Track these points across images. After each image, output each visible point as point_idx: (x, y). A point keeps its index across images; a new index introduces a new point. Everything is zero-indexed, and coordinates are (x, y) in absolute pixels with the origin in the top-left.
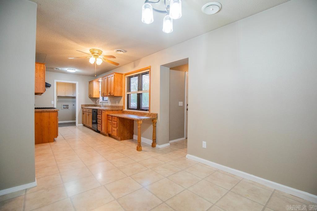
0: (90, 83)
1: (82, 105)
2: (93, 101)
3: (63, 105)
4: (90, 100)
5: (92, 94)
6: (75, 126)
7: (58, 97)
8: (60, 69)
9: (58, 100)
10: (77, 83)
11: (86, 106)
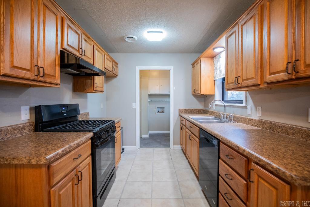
0: (193, 67)
1: (180, 111)
2: (200, 101)
3: (158, 108)
4: (195, 100)
5: (197, 89)
6: (169, 147)
7: (149, 95)
8: (136, 38)
9: (149, 100)
10: (171, 69)
11: (188, 111)
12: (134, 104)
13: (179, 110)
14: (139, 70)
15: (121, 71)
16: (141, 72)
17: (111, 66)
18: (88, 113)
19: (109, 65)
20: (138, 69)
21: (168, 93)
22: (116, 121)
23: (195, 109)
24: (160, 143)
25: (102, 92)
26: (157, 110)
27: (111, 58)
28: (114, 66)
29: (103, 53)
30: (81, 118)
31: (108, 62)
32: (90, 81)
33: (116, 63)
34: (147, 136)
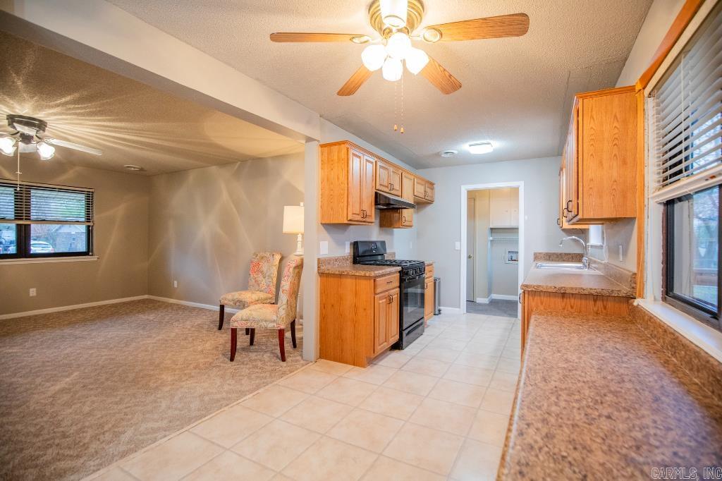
3: (510, 252)
6: (517, 317)
7: (492, 229)
8: (455, 152)
9: (491, 238)
10: (521, 184)
11: (551, 257)
12: (457, 244)
13: (535, 254)
14: (466, 192)
15: (439, 195)
16: (469, 192)
17: (423, 191)
18: (394, 254)
19: (420, 190)
20: (464, 190)
21: (513, 225)
22: (426, 263)
23: (565, 254)
24: (505, 312)
25: (411, 226)
26: (508, 256)
27: (423, 180)
28: (428, 190)
29: (412, 177)
30: (387, 257)
31: (419, 186)
32: (397, 215)
33: (432, 184)
34: (485, 301)
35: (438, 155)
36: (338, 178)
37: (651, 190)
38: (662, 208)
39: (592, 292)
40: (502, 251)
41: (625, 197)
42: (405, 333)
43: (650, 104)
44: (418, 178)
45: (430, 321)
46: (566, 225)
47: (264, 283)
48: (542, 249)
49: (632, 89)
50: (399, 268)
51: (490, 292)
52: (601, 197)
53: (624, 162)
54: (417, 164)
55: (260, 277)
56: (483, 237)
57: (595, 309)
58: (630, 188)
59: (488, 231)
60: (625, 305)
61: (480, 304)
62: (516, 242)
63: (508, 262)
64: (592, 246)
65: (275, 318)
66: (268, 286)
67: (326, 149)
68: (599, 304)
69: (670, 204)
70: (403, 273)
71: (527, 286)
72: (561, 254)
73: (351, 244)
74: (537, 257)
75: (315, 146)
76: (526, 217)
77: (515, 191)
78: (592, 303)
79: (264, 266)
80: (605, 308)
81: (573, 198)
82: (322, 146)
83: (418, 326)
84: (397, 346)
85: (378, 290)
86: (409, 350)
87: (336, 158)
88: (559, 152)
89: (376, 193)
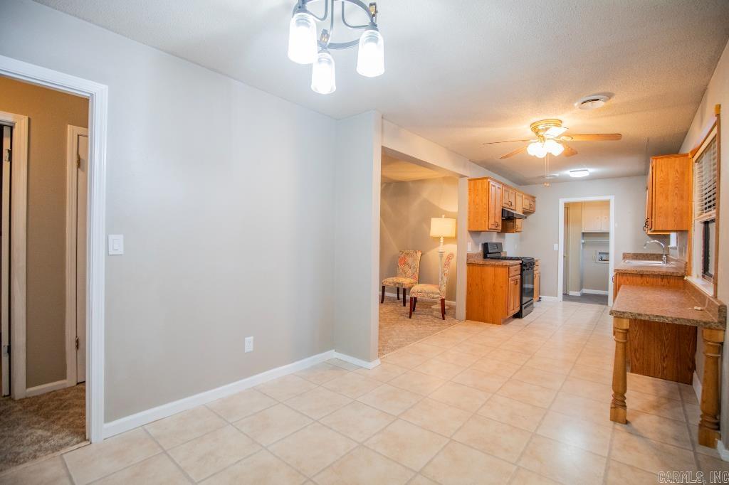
3: (600, 253)
6: (607, 304)
7: (583, 233)
8: (558, 176)
9: (583, 241)
10: (612, 198)
11: (637, 256)
12: (556, 245)
13: (624, 254)
14: (563, 204)
15: (539, 207)
16: (566, 204)
19: (527, 204)
20: (562, 202)
21: (604, 230)
22: (535, 259)
25: (521, 231)
26: (598, 256)
27: (528, 195)
28: (532, 203)
29: (522, 195)
30: (503, 255)
31: (526, 201)
32: (512, 223)
33: (534, 198)
34: (577, 294)
35: (543, 177)
36: (482, 202)
37: (696, 215)
38: (703, 225)
39: (661, 273)
40: (593, 252)
41: (682, 218)
42: (523, 307)
43: (696, 166)
44: (525, 195)
45: (536, 304)
46: (649, 233)
47: (410, 272)
48: (630, 251)
49: (687, 155)
50: (520, 262)
51: (581, 287)
52: (667, 218)
53: (682, 198)
54: (522, 182)
55: (406, 268)
56: (577, 240)
57: (663, 283)
58: (685, 214)
59: (581, 235)
60: (681, 281)
61: (573, 296)
62: (607, 244)
63: (597, 261)
64: (673, 248)
65: (439, 291)
66: (414, 274)
67: (472, 182)
68: (665, 280)
69: (706, 223)
70: (522, 265)
71: (618, 270)
72: (647, 254)
73: (482, 244)
74: (625, 256)
75: (466, 180)
76: (616, 225)
77: (607, 203)
78: (660, 280)
79: (410, 260)
80: (669, 283)
81: (650, 217)
82: (470, 180)
83: (530, 304)
84: (518, 315)
85: (511, 275)
86: (526, 319)
87: (480, 187)
88: (646, 174)
89: (503, 209)
